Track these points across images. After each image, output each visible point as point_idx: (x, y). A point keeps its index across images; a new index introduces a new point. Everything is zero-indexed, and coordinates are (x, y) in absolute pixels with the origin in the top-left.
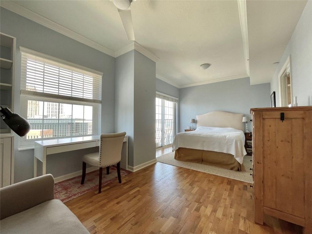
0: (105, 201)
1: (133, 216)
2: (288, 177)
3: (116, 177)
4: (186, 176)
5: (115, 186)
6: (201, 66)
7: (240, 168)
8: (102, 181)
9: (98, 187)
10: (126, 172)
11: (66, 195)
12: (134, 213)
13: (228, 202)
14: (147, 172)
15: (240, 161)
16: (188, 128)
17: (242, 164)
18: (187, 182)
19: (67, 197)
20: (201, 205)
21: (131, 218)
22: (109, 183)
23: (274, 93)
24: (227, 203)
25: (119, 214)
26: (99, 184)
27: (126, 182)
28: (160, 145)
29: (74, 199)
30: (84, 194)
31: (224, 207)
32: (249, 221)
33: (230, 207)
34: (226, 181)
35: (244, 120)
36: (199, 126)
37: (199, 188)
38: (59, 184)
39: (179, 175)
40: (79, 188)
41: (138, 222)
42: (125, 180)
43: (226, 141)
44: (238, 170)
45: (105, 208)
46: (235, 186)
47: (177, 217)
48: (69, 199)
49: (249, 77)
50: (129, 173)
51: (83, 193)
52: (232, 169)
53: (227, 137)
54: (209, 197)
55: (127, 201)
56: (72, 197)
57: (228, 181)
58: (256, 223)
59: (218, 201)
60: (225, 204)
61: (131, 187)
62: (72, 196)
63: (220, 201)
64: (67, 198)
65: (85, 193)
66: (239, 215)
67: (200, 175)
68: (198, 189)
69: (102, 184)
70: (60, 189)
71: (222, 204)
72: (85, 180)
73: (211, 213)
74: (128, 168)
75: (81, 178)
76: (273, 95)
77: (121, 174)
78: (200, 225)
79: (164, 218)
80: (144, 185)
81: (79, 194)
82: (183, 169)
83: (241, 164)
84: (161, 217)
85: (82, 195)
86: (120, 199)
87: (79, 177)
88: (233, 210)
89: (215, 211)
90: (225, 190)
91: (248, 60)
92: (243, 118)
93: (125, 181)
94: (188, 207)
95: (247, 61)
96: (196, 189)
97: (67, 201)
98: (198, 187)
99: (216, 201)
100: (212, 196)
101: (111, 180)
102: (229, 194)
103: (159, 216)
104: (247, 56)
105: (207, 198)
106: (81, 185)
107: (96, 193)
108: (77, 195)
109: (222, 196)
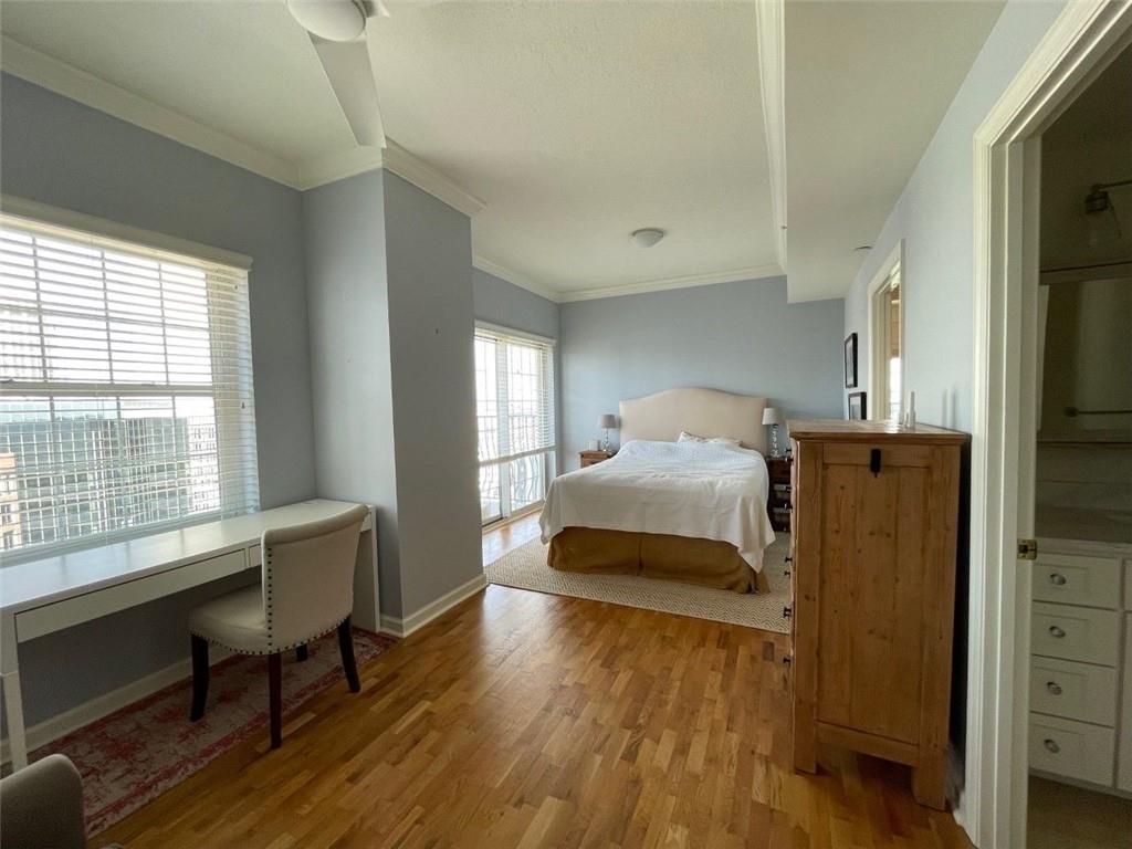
0: (302, 779)
1: (416, 822)
2: (884, 637)
3: (337, 670)
4: (591, 633)
5: (335, 708)
6: (634, 234)
7: (753, 585)
8: (284, 696)
9: (269, 721)
10: (375, 642)
11: (130, 778)
12: (417, 808)
13: (719, 712)
14: (453, 632)
15: (755, 562)
16: (591, 447)
17: (762, 571)
18: (594, 653)
19: (133, 788)
20: (641, 735)
21: (408, 833)
22: (310, 700)
23: (855, 337)
24: (716, 717)
25: (362, 824)
26: (271, 708)
27: (378, 684)
28: (495, 513)
29: (170, 789)
30: (210, 763)
31: (708, 730)
32: (780, 767)
33: (728, 729)
34: (714, 634)
35: (768, 417)
36: (628, 441)
37: (632, 672)
38: (92, 736)
39: (567, 631)
40: (184, 737)
41: (437, 841)
42: (376, 676)
43: (715, 501)
44: (749, 591)
45: (307, 808)
46: (742, 651)
47: (568, 794)
48: (148, 796)
49: (785, 276)
50: (386, 646)
51: (206, 761)
52: (731, 588)
53: (719, 486)
54: (666, 703)
55: (388, 762)
56: (160, 785)
57: (721, 632)
58: (798, 771)
59: (693, 713)
60: (713, 720)
61: (398, 701)
62: (156, 781)
63: (698, 711)
64: (136, 795)
65: (215, 755)
66: (753, 752)
67: (635, 622)
68: (630, 675)
69: (283, 706)
70: (99, 755)
71: (703, 722)
72: (210, 695)
73: (672, 758)
74: (381, 625)
75: (191, 690)
76: (851, 342)
77: (357, 651)
78: (642, 810)
79: (525, 805)
80: (446, 685)
81: (191, 767)
82: (578, 604)
83: (758, 571)
84: (515, 805)
85: (201, 770)
86: (361, 757)
87: (178, 688)
88: (735, 738)
89: (682, 750)
90: (712, 669)
91: (784, 228)
92: (766, 410)
93: (373, 681)
94: (598, 750)
95: (780, 230)
96: (624, 677)
97: (137, 805)
98: (631, 668)
99: (687, 714)
100: (673, 696)
101: (316, 687)
102: (723, 680)
103: (507, 802)
104: (780, 219)
105: (660, 706)
106: (190, 724)
107: (261, 748)
108: (180, 773)
109: (703, 692)
